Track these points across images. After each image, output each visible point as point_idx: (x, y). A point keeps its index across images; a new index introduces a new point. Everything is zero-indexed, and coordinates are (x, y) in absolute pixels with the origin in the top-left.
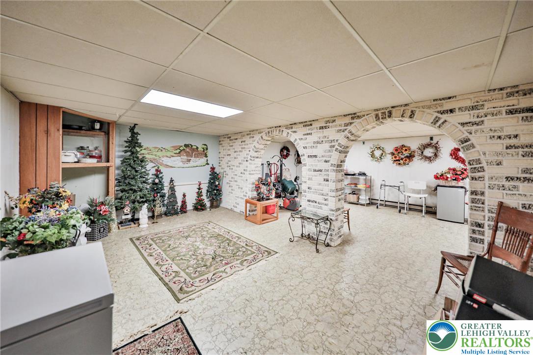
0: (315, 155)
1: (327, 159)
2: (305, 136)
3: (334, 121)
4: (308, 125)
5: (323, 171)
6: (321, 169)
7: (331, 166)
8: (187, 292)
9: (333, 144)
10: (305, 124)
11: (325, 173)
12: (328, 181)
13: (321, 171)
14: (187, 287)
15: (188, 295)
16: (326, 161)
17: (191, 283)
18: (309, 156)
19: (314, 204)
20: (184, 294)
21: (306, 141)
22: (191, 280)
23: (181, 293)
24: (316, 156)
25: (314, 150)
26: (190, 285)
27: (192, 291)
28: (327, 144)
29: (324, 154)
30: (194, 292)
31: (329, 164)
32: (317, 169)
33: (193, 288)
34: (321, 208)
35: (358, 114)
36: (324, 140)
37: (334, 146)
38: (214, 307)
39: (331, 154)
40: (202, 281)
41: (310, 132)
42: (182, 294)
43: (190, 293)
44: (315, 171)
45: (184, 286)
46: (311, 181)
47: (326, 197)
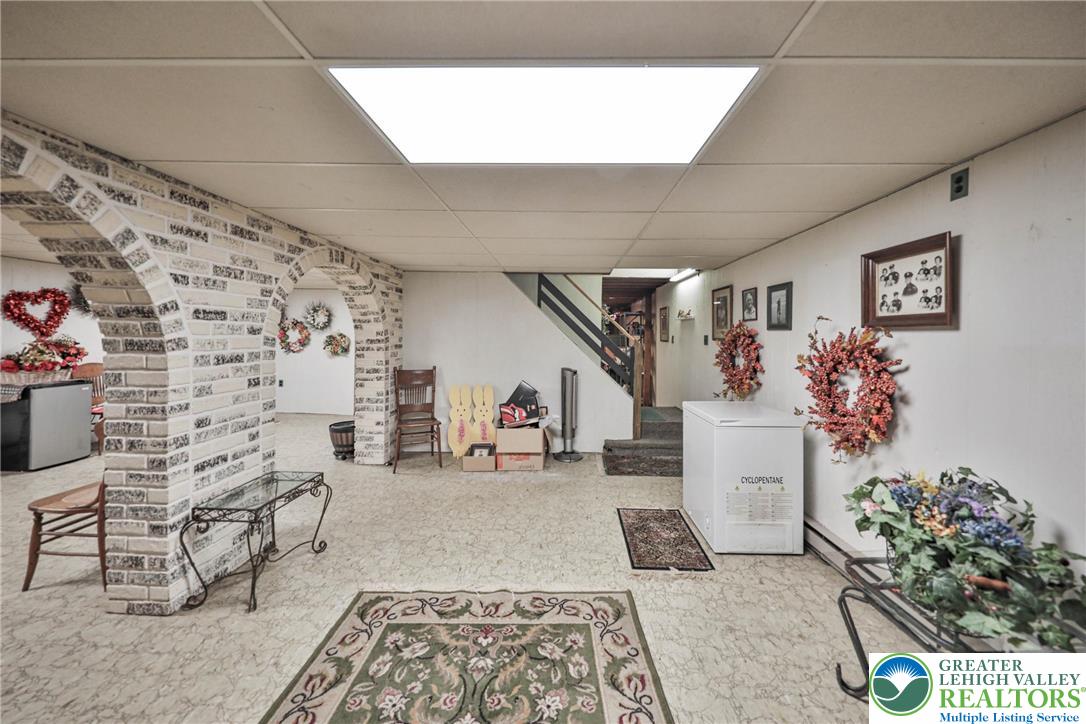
0: (219, 309)
1: (257, 325)
2: (180, 237)
3: (268, 228)
4: (192, 201)
5: (245, 358)
6: (239, 352)
7: (265, 343)
8: (610, 601)
9: (267, 286)
10: (180, 189)
11: (253, 364)
12: (257, 384)
13: (239, 359)
14: (605, 613)
15: (611, 595)
16: (253, 331)
17: (595, 620)
18: (196, 312)
19: (222, 467)
20: (617, 601)
21: (180, 255)
22: (592, 626)
23: (621, 605)
24: (222, 315)
25: (214, 292)
26: (600, 613)
27: (602, 599)
28: (253, 283)
29: (246, 310)
30: (598, 595)
31: (260, 337)
32: (227, 353)
33: (596, 605)
34: (241, 467)
35: (311, 237)
36: (245, 269)
37: (271, 292)
38: (585, 560)
39: (264, 311)
40: (574, 611)
41: (197, 226)
42: (620, 601)
43: (606, 596)
44: (220, 360)
45: (611, 620)
46: (209, 397)
47: (253, 430)
